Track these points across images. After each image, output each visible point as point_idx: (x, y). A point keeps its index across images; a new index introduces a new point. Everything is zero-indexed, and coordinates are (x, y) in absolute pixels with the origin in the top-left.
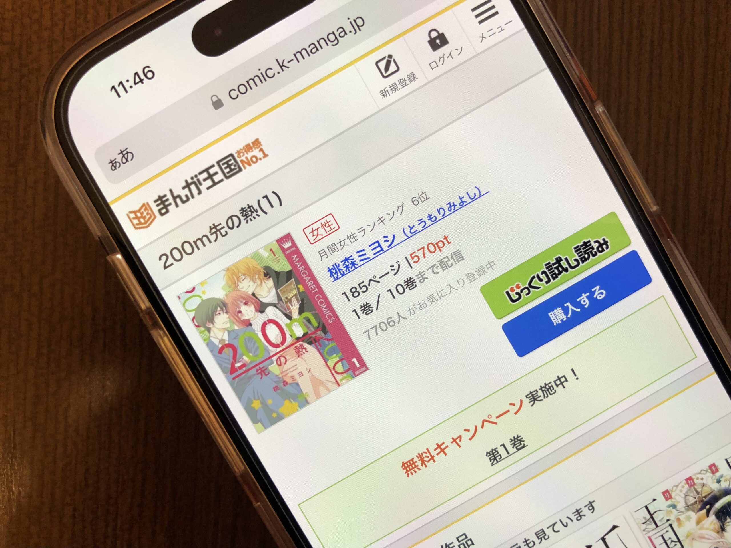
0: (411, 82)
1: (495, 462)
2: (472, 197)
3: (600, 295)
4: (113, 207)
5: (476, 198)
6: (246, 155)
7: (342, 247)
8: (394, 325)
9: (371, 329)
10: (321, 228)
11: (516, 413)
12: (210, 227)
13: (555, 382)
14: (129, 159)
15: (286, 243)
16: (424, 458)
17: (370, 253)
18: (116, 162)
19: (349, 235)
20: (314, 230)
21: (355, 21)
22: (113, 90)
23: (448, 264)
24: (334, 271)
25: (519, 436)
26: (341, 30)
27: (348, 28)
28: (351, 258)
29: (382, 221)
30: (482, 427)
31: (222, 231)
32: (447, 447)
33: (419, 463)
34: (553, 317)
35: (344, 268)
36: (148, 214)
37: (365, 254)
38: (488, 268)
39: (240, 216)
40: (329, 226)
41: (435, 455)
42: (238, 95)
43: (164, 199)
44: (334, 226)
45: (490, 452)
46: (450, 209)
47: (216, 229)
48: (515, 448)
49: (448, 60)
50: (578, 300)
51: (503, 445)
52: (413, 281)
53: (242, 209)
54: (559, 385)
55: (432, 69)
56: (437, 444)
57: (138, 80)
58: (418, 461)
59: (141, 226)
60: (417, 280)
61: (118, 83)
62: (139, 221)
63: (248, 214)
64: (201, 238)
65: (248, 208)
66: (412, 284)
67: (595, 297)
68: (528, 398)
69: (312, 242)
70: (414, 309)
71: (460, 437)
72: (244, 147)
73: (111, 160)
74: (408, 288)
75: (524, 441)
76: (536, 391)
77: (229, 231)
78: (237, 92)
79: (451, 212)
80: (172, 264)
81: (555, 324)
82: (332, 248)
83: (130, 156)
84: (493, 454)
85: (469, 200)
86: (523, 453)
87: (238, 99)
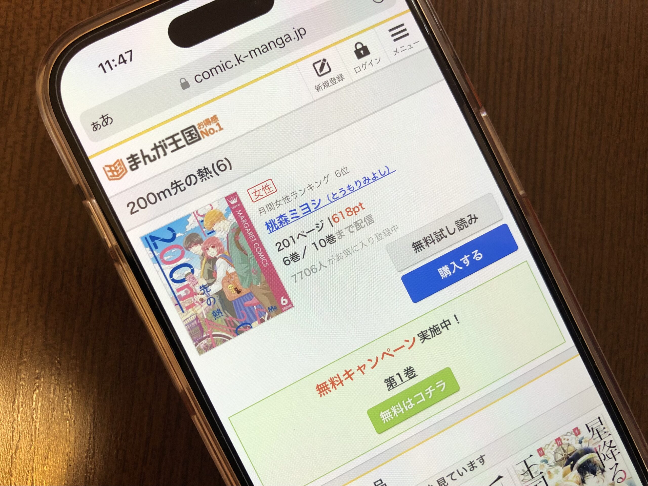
0: (340, 81)
1: (392, 387)
2: (383, 173)
3: (478, 257)
4: (92, 161)
5: (385, 175)
6: (205, 127)
7: (278, 206)
8: (316, 271)
9: (298, 273)
10: (262, 190)
11: (409, 348)
12: (172, 183)
13: (441, 324)
14: (109, 123)
16: (334, 382)
17: (300, 213)
18: (97, 125)
19: (284, 197)
20: (256, 191)
21: (299, 31)
22: (101, 67)
23: (361, 225)
24: (270, 225)
25: (411, 367)
26: (287, 36)
27: (293, 35)
28: (284, 216)
29: (311, 188)
30: (382, 358)
31: (181, 186)
32: (354, 373)
33: (330, 386)
34: (441, 272)
35: (279, 223)
36: (120, 168)
37: (296, 213)
38: (392, 231)
39: (197, 175)
40: (269, 189)
41: (344, 380)
42: (202, 80)
43: (135, 157)
44: (273, 189)
45: (388, 379)
46: (365, 182)
47: (177, 185)
48: (407, 377)
49: (369, 67)
50: (461, 260)
51: (398, 374)
52: (333, 237)
53: (199, 170)
54: (444, 327)
55: (357, 73)
56: (346, 371)
57: (122, 60)
58: (329, 384)
59: (113, 178)
60: (336, 237)
61: (105, 62)
62: (113, 174)
63: (204, 174)
64: (163, 191)
65: (204, 170)
66: (332, 239)
67: (474, 258)
68: (420, 336)
69: (254, 200)
70: (333, 260)
71: (364, 365)
72: (204, 121)
73: (93, 123)
74: (329, 243)
75: (414, 372)
76: (426, 331)
77: (187, 187)
78: (202, 77)
79: (366, 184)
80: (138, 211)
81: (443, 278)
82: (270, 207)
83: (110, 120)
84: (390, 381)
85: (380, 176)
86: (414, 381)
87: (202, 82)
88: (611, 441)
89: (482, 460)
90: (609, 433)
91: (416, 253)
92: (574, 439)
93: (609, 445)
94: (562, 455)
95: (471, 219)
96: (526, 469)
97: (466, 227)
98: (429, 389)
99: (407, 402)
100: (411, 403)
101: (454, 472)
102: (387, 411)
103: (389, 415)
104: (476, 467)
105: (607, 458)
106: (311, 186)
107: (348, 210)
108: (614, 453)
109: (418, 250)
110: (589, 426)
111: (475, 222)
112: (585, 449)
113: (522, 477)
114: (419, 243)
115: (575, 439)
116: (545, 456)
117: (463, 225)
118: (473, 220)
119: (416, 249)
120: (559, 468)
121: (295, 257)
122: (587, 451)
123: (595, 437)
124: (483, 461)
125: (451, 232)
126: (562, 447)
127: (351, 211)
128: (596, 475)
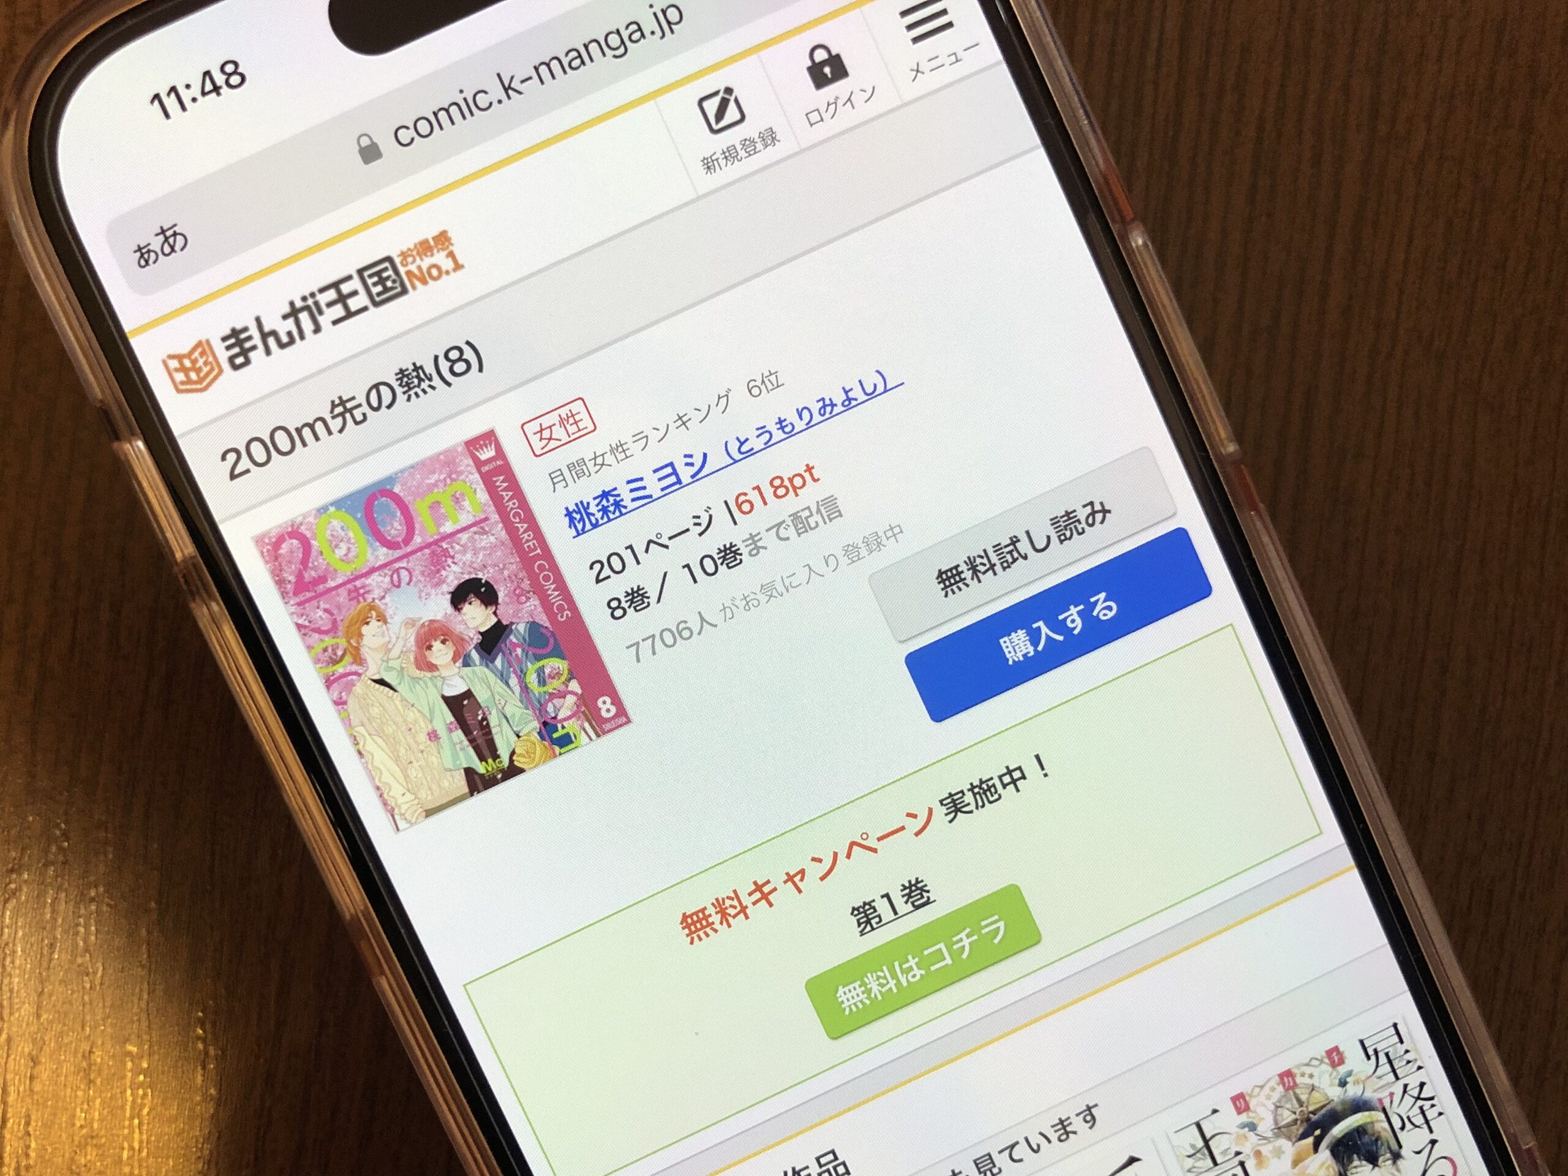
0: (766, 146)
1: (869, 928)
2: (869, 390)
3: (1107, 612)
4: (134, 342)
5: (876, 394)
7: (598, 467)
8: (692, 635)
9: (643, 640)
10: (558, 424)
11: (917, 834)
12: (333, 402)
13: (1000, 777)
14: (177, 248)
15: (485, 449)
16: (726, 908)
17: (654, 487)
18: (149, 251)
19: (614, 446)
20: (543, 427)
21: (664, 12)
22: (156, 102)
23: (808, 523)
24: (578, 517)
25: (920, 880)
26: (634, 27)
27: (648, 25)
28: (615, 493)
29: (684, 423)
30: (848, 856)
31: (355, 412)
32: (775, 889)
33: (716, 918)
34: (1007, 647)
35: (599, 511)
36: (206, 363)
37: (644, 488)
38: (888, 538)
39: (395, 385)
40: (576, 423)
41: (750, 905)
42: (413, 139)
43: (243, 336)
45: (860, 907)
46: (822, 412)
47: (345, 407)
48: (909, 903)
49: (844, 111)
50: (1061, 617)
51: (887, 896)
52: (735, 552)
53: (402, 371)
54: (1008, 784)
55: (812, 125)
56: (755, 883)
57: (209, 86)
58: (713, 913)
59: (188, 387)
60: (744, 550)
61: (168, 90)
62: (187, 376)
63: (413, 382)
64: (311, 422)
65: (413, 370)
66: (734, 556)
67: (1095, 613)
68: (945, 805)
69: (538, 452)
70: (734, 608)
71: (802, 872)
72: (415, 246)
73: (139, 246)
74: (725, 565)
75: (928, 891)
76: (962, 792)
77: (369, 412)
78: (411, 133)
79: (826, 417)
80: (247, 471)
81: (1011, 662)
82: (578, 469)
83: (180, 240)
84: (865, 912)
85: (862, 397)
86: (925, 915)
87: (412, 146)
88: (1422, 1085)
89: (1089, 1115)
90: (1419, 1063)
91: (946, 596)
92: (1327, 1076)
93: (1415, 1093)
94: (1295, 1113)
95: (1093, 513)
96: (1200, 1143)
97: (1079, 534)
98: (963, 935)
99: (905, 966)
100: (914, 967)
101: (1017, 1143)
102: (853, 985)
103: (860, 994)
104: (1075, 1133)
105: (1408, 1126)
106: (684, 419)
107: (777, 482)
108: (1427, 1113)
109: (952, 590)
110: (1367, 1044)
111: (1102, 522)
112: (1354, 1100)
113: (1190, 1162)
114: (954, 572)
115: (1331, 1075)
116: (1251, 1114)
117: (1071, 530)
118: (1099, 517)
119: (946, 587)
120: (1284, 1143)
121: (637, 598)
122: (1359, 1106)
123: (1380, 1072)
124: (1093, 1118)
125: (1040, 544)
126: (1295, 1094)
127: (784, 487)
128: (1377, 1166)
